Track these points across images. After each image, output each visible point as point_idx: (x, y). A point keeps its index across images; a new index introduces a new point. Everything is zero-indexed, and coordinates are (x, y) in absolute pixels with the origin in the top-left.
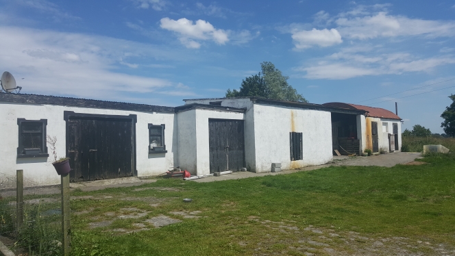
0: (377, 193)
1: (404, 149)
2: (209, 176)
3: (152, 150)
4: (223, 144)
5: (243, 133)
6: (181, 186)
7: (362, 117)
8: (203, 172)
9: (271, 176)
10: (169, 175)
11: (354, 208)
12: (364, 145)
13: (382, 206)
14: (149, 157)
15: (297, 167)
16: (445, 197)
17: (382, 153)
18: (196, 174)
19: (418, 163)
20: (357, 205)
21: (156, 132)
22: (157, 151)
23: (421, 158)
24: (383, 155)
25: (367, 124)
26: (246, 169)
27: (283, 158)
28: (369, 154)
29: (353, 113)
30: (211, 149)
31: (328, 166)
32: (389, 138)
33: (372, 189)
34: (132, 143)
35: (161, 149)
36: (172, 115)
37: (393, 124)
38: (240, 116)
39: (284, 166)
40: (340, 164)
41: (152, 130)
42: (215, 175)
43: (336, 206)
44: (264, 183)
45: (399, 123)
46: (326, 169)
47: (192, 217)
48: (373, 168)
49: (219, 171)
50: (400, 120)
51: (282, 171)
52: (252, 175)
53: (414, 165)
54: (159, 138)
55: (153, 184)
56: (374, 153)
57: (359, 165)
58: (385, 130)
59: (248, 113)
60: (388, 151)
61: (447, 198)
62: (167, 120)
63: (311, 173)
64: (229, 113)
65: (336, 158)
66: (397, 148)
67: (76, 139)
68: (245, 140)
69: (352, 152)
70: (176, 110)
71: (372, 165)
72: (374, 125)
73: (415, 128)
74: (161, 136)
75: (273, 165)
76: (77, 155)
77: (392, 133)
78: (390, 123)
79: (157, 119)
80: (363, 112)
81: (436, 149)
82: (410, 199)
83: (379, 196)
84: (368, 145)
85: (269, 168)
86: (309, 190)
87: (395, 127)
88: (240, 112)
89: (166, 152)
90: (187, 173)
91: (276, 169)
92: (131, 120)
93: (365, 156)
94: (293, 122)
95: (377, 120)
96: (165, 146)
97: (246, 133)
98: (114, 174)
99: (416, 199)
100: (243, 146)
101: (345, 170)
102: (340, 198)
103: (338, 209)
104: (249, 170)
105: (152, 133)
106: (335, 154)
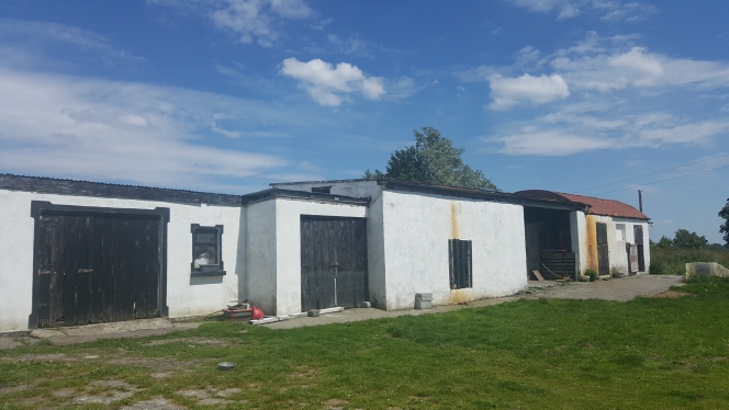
0: (590, 351)
1: (655, 270)
2: (299, 317)
3: (198, 270)
4: (327, 260)
5: (366, 241)
6: (239, 335)
7: (580, 215)
8: (289, 309)
9: (409, 316)
10: (227, 315)
11: (536, 382)
12: (583, 262)
13: (593, 378)
14: (192, 283)
15: (462, 301)
16: (715, 360)
17: (616, 275)
18: (274, 313)
19: (674, 295)
20: (546, 376)
21: (206, 240)
22: (208, 272)
23: (680, 285)
24: (616, 281)
25: (589, 227)
26: (368, 303)
27: (436, 285)
28: (593, 278)
29: (564, 208)
30: (305, 269)
31: (518, 298)
32: (628, 251)
33: (583, 343)
34: (160, 258)
35: (215, 269)
36: (237, 210)
37: (635, 227)
38: (359, 212)
39: (437, 299)
40: (540, 294)
41: (198, 236)
42: (310, 315)
43: (505, 379)
44: (388, 331)
45: (645, 226)
46: (511, 305)
47: (216, 401)
48: (594, 304)
49: (318, 308)
50: (646, 219)
51: (434, 306)
52: (377, 314)
53: (667, 298)
54: (212, 248)
55: (191, 333)
56: (603, 277)
57: (571, 297)
58: (620, 238)
59: (374, 206)
60: (627, 273)
61: (717, 362)
62: (228, 218)
63: (482, 311)
64: (339, 206)
65: (534, 284)
66: (641, 268)
67: (53, 252)
68: (369, 252)
69: (563, 275)
70: (245, 201)
71: (593, 298)
72: (602, 229)
73: (678, 235)
74: (215, 245)
75: (418, 297)
76: (54, 280)
77: (632, 242)
78: (630, 226)
79: (207, 215)
80: (581, 207)
81: (708, 270)
82: (648, 363)
83: (591, 357)
84: (591, 263)
85: (411, 301)
86: (466, 345)
87: (639, 233)
88: (359, 205)
89: (225, 273)
90: (257, 312)
91: (423, 305)
92: (158, 218)
93: (585, 281)
94: (454, 222)
95: (606, 220)
96: (222, 263)
97: (371, 241)
98: (125, 313)
99: (659, 364)
100: (366, 263)
101: (546, 306)
102: (517, 361)
103: (505, 385)
104: (374, 305)
105: (199, 241)
106: (532, 277)
